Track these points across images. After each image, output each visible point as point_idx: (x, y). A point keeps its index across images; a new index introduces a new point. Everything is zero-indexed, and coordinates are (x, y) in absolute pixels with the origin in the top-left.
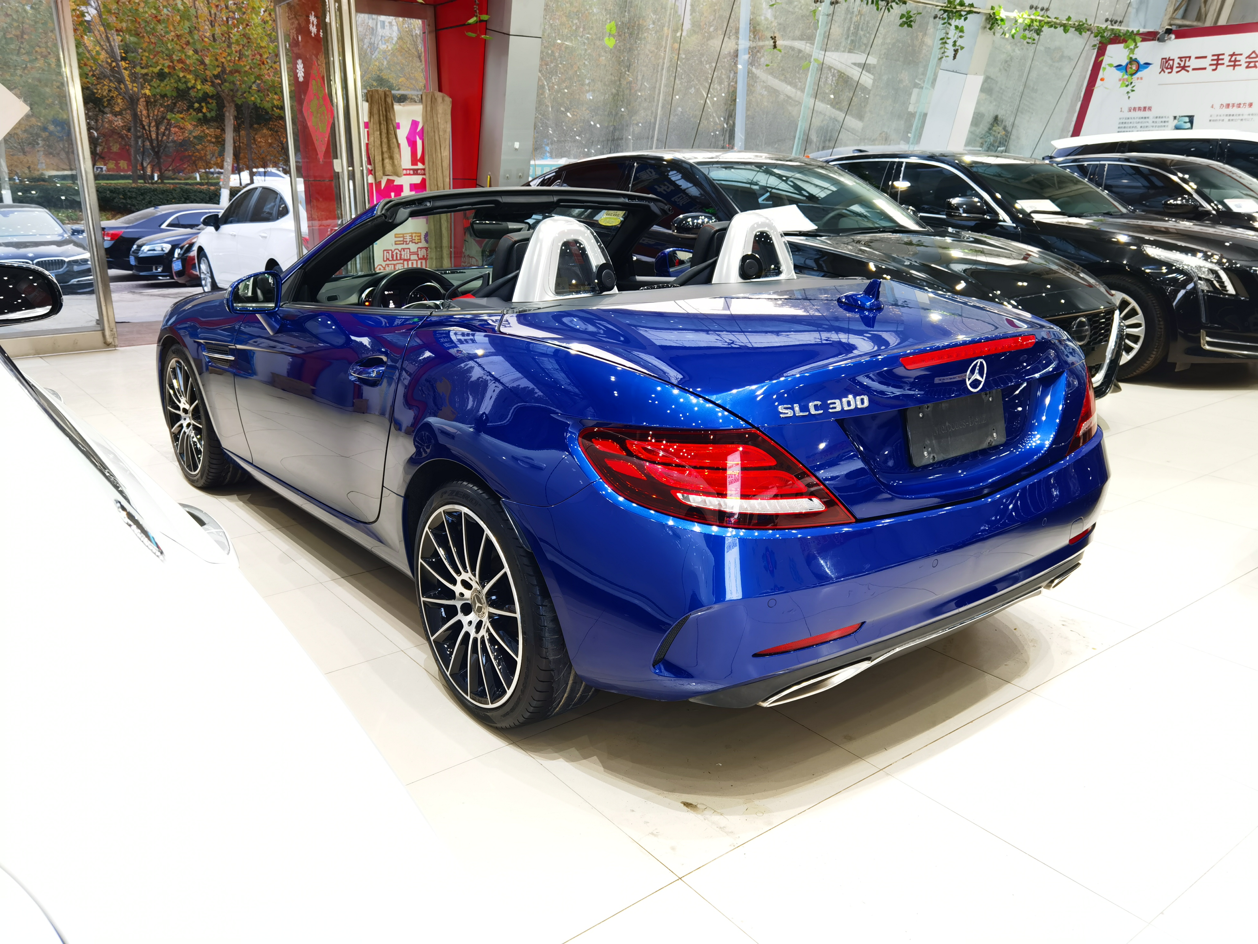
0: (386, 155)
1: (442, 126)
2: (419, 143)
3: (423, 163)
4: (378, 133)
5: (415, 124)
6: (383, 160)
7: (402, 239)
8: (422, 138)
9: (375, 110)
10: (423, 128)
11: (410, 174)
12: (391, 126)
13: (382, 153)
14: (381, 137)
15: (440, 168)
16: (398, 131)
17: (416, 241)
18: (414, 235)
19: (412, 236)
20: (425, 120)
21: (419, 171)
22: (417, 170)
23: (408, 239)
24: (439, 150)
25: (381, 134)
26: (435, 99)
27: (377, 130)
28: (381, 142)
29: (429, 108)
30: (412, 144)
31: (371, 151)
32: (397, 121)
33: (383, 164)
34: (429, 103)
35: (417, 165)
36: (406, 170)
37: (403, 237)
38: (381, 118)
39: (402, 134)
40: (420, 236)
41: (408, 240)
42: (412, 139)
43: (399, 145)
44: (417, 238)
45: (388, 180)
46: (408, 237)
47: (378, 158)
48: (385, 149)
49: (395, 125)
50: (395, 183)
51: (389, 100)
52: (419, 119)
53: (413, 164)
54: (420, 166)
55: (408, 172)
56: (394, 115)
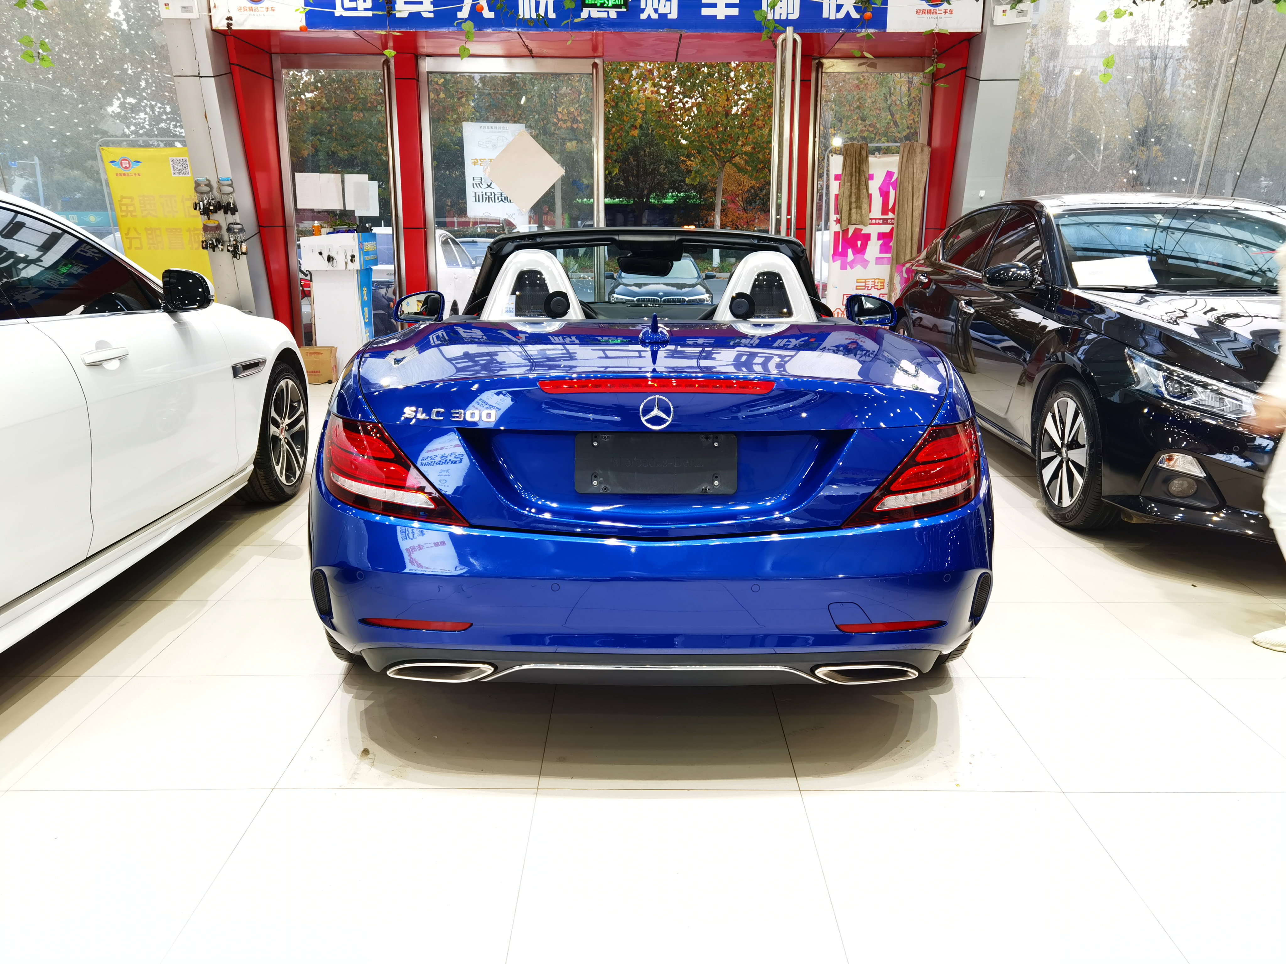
0: (853, 205)
1: (917, 177)
2: (892, 193)
3: (894, 213)
4: (849, 184)
5: (889, 174)
6: (850, 209)
7: (863, 284)
8: (895, 189)
9: (848, 162)
10: (897, 179)
11: (879, 224)
12: (863, 177)
13: (850, 203)
14: (851, 188)
15: (910, 217)
16: (870, 182)
17: (879, 287)
18: (877, 281)
19: (875, 282)
20: (901, 171)
21: (889, 221)
22: (887, 219)
23: (870, 284)
24: (910, 200)
25: (851, 185)
26: (914, 150)
27: (847, 182)
28: (851, 193)
29: (905, 159)
30: (885, 194)
31: (840, 201)
32: (870, 172)
33: (850, 214)
34: (906, 153)
35: (887, 214)
36: (876, 219)
37: (865, 282)
38: (854, 169)
39: (874, 187)
40: (883, 283)
41: (870, 286)
42: (885, 189)
43: (870, 196)
44: (879, 284)
45: (856, 229)
46: (870, 283)
47: (845, 208)
48: (853, 199)
49: (867, 176)
50: (863, 232)
51: (864, 153)
52: (895, 170)
53: (883, 214)
54: (891, 215)
55: (877, 221)
56: (868, 167)
